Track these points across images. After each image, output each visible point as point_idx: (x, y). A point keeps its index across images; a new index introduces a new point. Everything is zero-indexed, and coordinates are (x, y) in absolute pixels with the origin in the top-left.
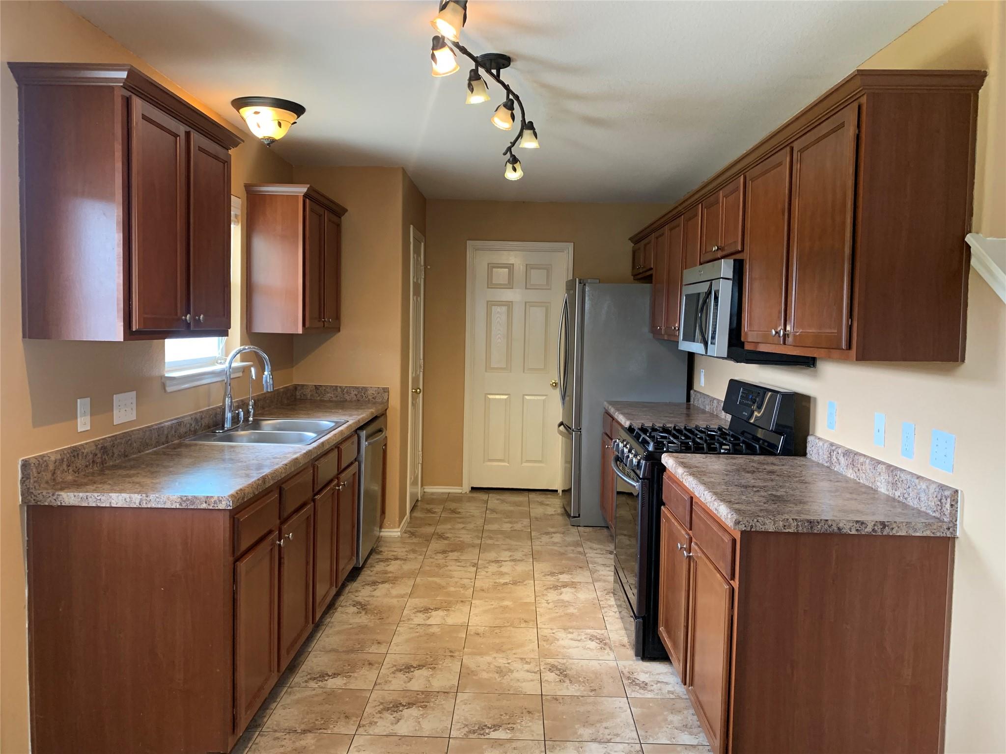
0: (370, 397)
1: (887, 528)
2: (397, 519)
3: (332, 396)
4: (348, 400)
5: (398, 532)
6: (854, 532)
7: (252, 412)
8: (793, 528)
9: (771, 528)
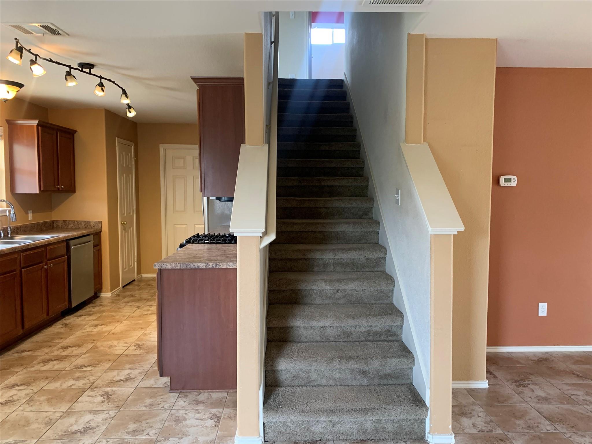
0: (92, 226)
1: (218, 265)
2: (109, 288)
3: (72, 226)
4: (81, 227)
5: (110, 294)
6: (204, 268)
7: (10, 232)
8: (179, 267)
9: (169, 267)
